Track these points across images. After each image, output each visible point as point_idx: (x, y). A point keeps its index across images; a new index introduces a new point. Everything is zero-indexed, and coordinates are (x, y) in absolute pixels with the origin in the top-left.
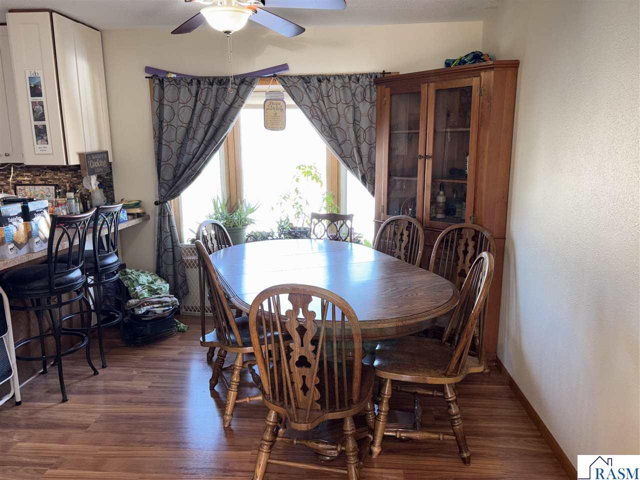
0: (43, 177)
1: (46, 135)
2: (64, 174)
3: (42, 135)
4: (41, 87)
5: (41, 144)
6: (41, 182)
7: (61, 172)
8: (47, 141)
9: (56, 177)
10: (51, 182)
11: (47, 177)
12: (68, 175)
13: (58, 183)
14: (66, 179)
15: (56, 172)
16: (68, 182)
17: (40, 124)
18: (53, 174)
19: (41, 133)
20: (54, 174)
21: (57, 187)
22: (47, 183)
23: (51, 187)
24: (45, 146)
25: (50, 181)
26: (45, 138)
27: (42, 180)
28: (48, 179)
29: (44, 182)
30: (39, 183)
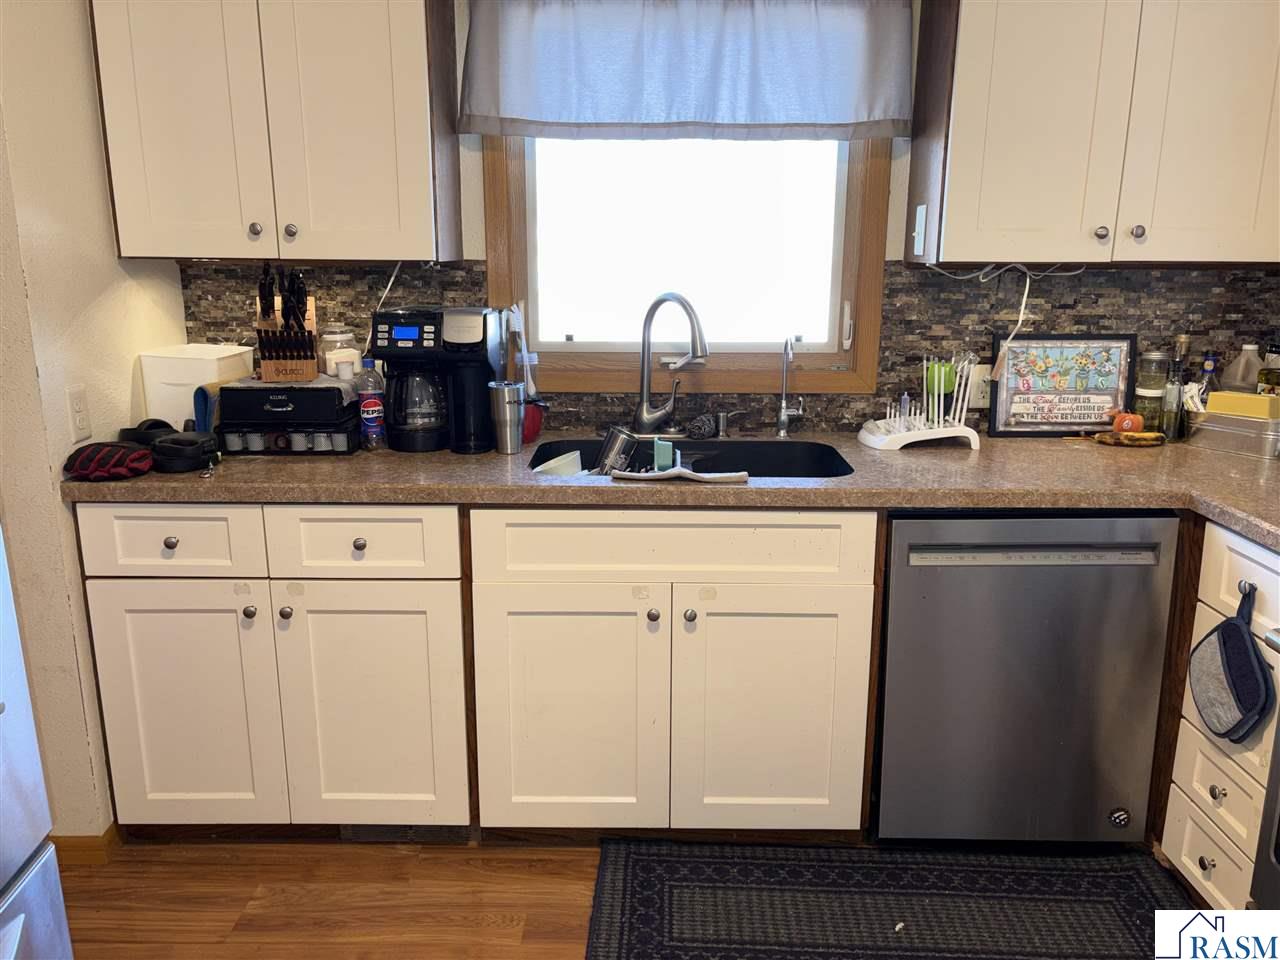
0: (1087, 312)
6: (1071, 329)
7: (1150, 296)
9: (1131, 311)
11: (1101, 311)
12: (1172, 306)
14: (1164, 317)
15: (1133, 295)
18: (1121, 301)
20: (1127, 300)
22: (1094, 330)
23: (1114, 344)
25: (1106, 323)
27: (1078, 320)
28: (1103, 317)
29: (1084, 328)
30: (1067, 331)
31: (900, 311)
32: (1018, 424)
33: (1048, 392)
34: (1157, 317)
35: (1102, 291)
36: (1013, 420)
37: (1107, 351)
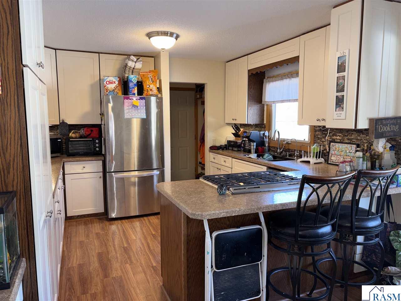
0: (350, 137)
1: (343, 104)
2: (365, 136)
3: (340, 104)
4: (345, 64)
5: (339, 111)
6: (347, 141)
7: (363, 134)
8: (343, 108)
9: (359, 138)
10: (354, 142)
11: (352, 137)
13: (359, 143)
14: (366, 140)
15: (359, 134)
16: (367, 143)
17: (340, 95)
18: (357, 135)
19: (340, 102)
20: (358, 135)
21: (358, 146)
22: (351, 142)
23: (353, 146)
24: (341, 112)
25: (354, 140)
26: (342, 106)
28: (353, 139)
29: (349, 141)
30: (346, 142)
31: (317, 135)
32: (332, 162)
33: (339, 155)
34: (364, 140)
35: (352, 133)
36: (331, 161)
37: (351, 147)
